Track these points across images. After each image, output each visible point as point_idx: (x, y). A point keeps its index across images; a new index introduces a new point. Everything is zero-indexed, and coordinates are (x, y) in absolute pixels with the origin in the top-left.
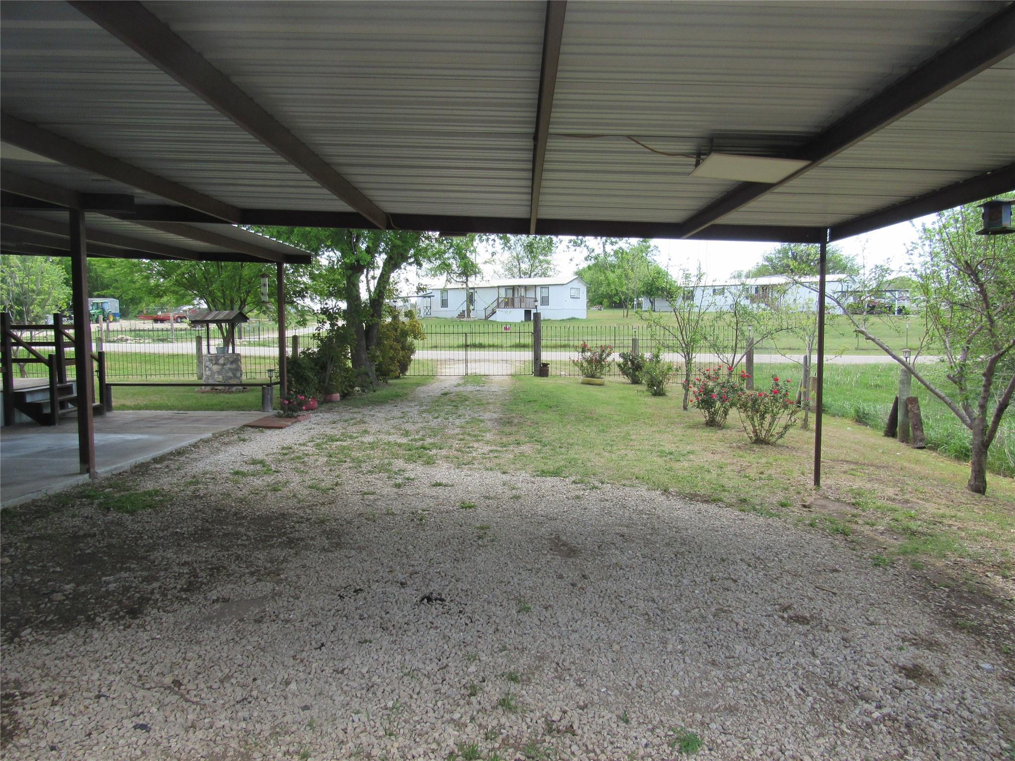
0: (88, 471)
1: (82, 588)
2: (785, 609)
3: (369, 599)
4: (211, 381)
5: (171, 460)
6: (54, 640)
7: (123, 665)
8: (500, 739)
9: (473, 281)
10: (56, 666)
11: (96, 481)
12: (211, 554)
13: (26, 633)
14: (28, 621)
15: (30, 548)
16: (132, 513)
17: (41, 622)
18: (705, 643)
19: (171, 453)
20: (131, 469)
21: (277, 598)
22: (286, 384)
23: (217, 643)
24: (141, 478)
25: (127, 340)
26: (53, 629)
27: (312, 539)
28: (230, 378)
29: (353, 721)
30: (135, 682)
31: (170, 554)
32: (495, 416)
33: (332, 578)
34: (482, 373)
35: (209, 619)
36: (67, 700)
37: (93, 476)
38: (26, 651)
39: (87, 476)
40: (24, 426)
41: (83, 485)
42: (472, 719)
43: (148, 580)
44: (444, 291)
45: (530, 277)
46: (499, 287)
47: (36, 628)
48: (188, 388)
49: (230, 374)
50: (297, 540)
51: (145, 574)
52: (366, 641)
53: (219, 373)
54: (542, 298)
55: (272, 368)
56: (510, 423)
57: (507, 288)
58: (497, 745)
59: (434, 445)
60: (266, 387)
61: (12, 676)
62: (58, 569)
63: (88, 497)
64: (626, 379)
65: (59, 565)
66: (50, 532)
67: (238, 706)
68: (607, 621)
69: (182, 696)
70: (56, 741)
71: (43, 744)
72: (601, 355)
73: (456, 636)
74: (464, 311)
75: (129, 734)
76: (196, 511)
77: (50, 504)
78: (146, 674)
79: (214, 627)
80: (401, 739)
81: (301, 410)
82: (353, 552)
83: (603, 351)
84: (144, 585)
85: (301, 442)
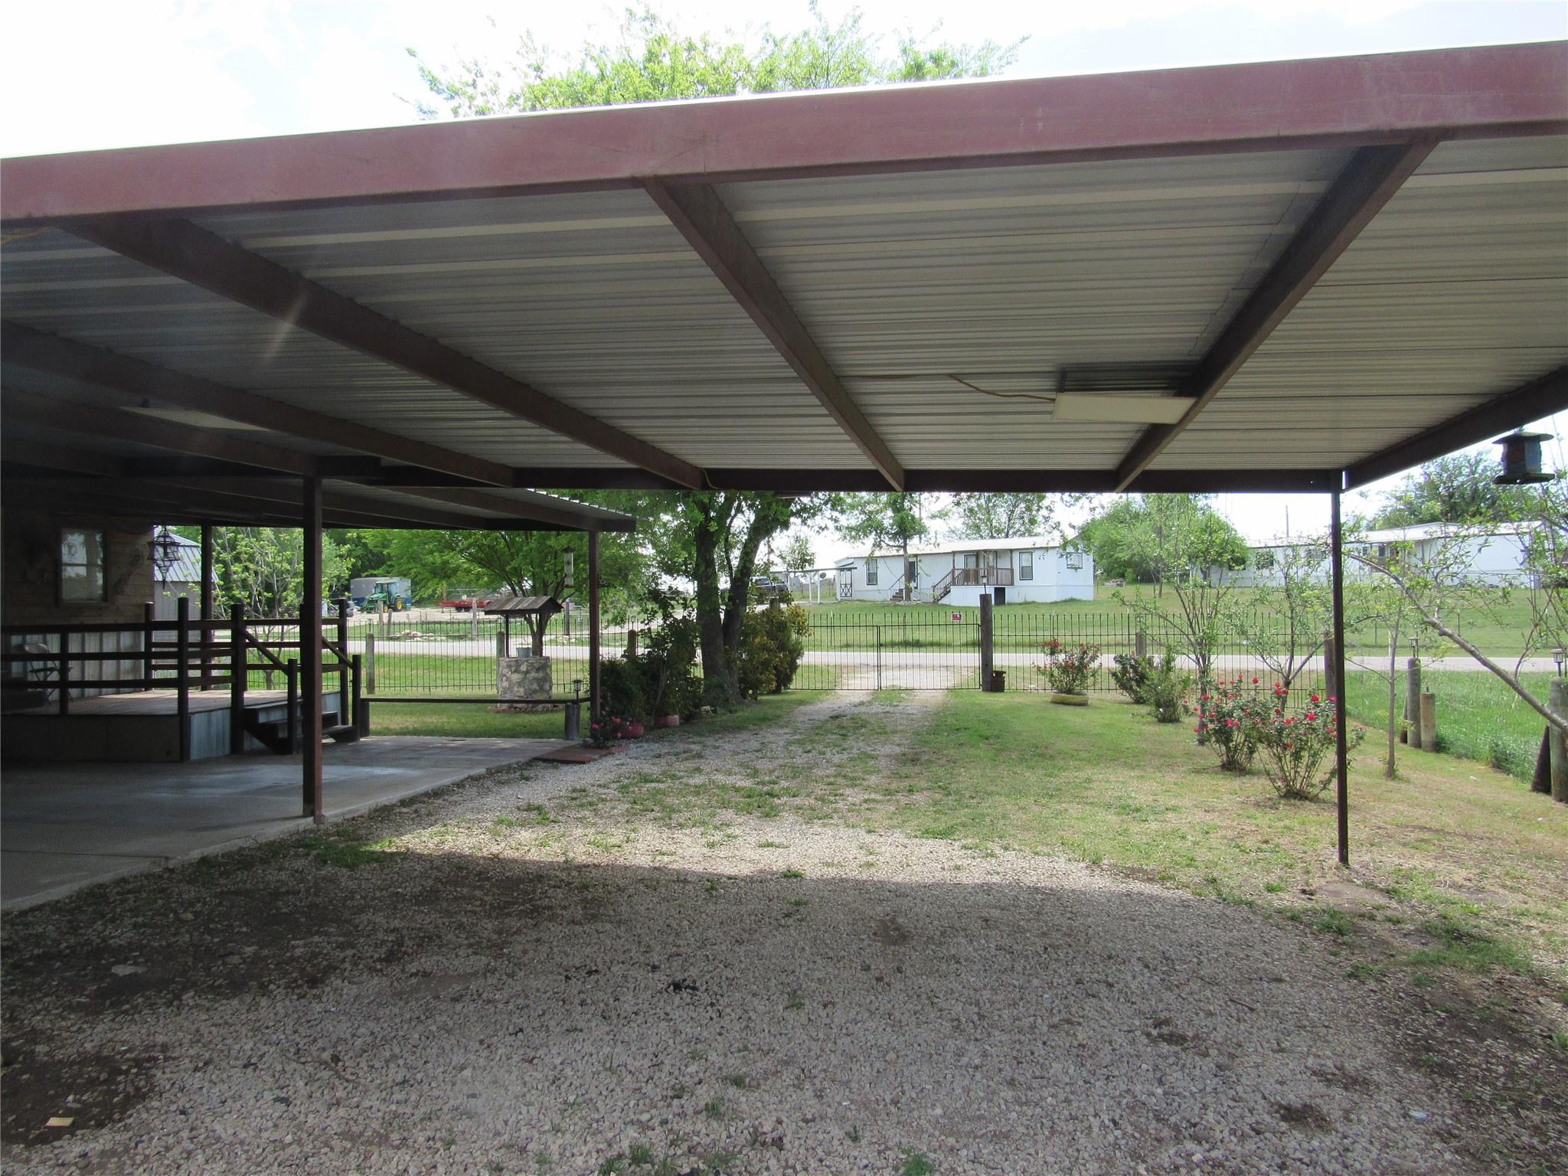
0: (312, 813)
1: (266, 952)
2: (1158, 1024)
3: (601, 983)
4: (508, 697)
5: (424, 802)
6: (216, 1005)
7: (283, 1037)
8: (685, 1147)
9: (915, 546)
10: (210, 1033)
11: (322, 826)
12: (429, 920)
13: (188, 997)
14: (194, 985)
15: (220, 904)
16: (352, 867)
17: (208, 986)
18: (1015, 1058)
19: (426, 794)
20: (370, 813)
21: (488, 974)
22: (599, 701)
23: (397, 1021)
24: (379, 825)
25: (414, 636)
26: (218, 995)
27: (565, 908)
28: (535, 691)
29: (520, 1113)
30: (290, 1055)
31: (379, 919)
32: (897, 750)
33: (567, 955)
34: (904, 686)
35: (398, 995)
36: (211, 1067)
37: (318, 820)
38: (183, 1015)
39: (310, 819)
40: (254, 756)
41: (305, 831)
42: (664, 1122)
43: (342, 947)
44: (871, 560)
45: (1007, 536)
46: (954, 553)
47: (200, 992)
48: (479, 705)
49: (535, 686)
50: (544, 908)
51: (341, 939)
52: (576, 1029)
53: (520, 684)
54: (1022, 568)
55: (580, 677)
56: (914, 761)
57: (967, 554)
58: (679, 1152)
59: (787, 791)
60: (571, 705)
61: (160, 1039)
62: (245, 929)
63: (305, 846)
64: (1126, 697)
65: (247, 925)
66: (248, 886)
67: (396, 1089)
68: (897, 1025)
69: (337, 1072)
70: (188, 1106)
71: (173, 1107)
72: (1082, 658)
73: (688, 1030)
74: (901, 590)
75: (266, 1106)
76: (431, 868)
77: (258, 854)
78: (306, 1047)
79: (401, 1003)
80: (568, 1136)
81: (616, 738)
82: (608, 926)
83: (1085, 652)
84: (337, 952)
85: (601, 782)
